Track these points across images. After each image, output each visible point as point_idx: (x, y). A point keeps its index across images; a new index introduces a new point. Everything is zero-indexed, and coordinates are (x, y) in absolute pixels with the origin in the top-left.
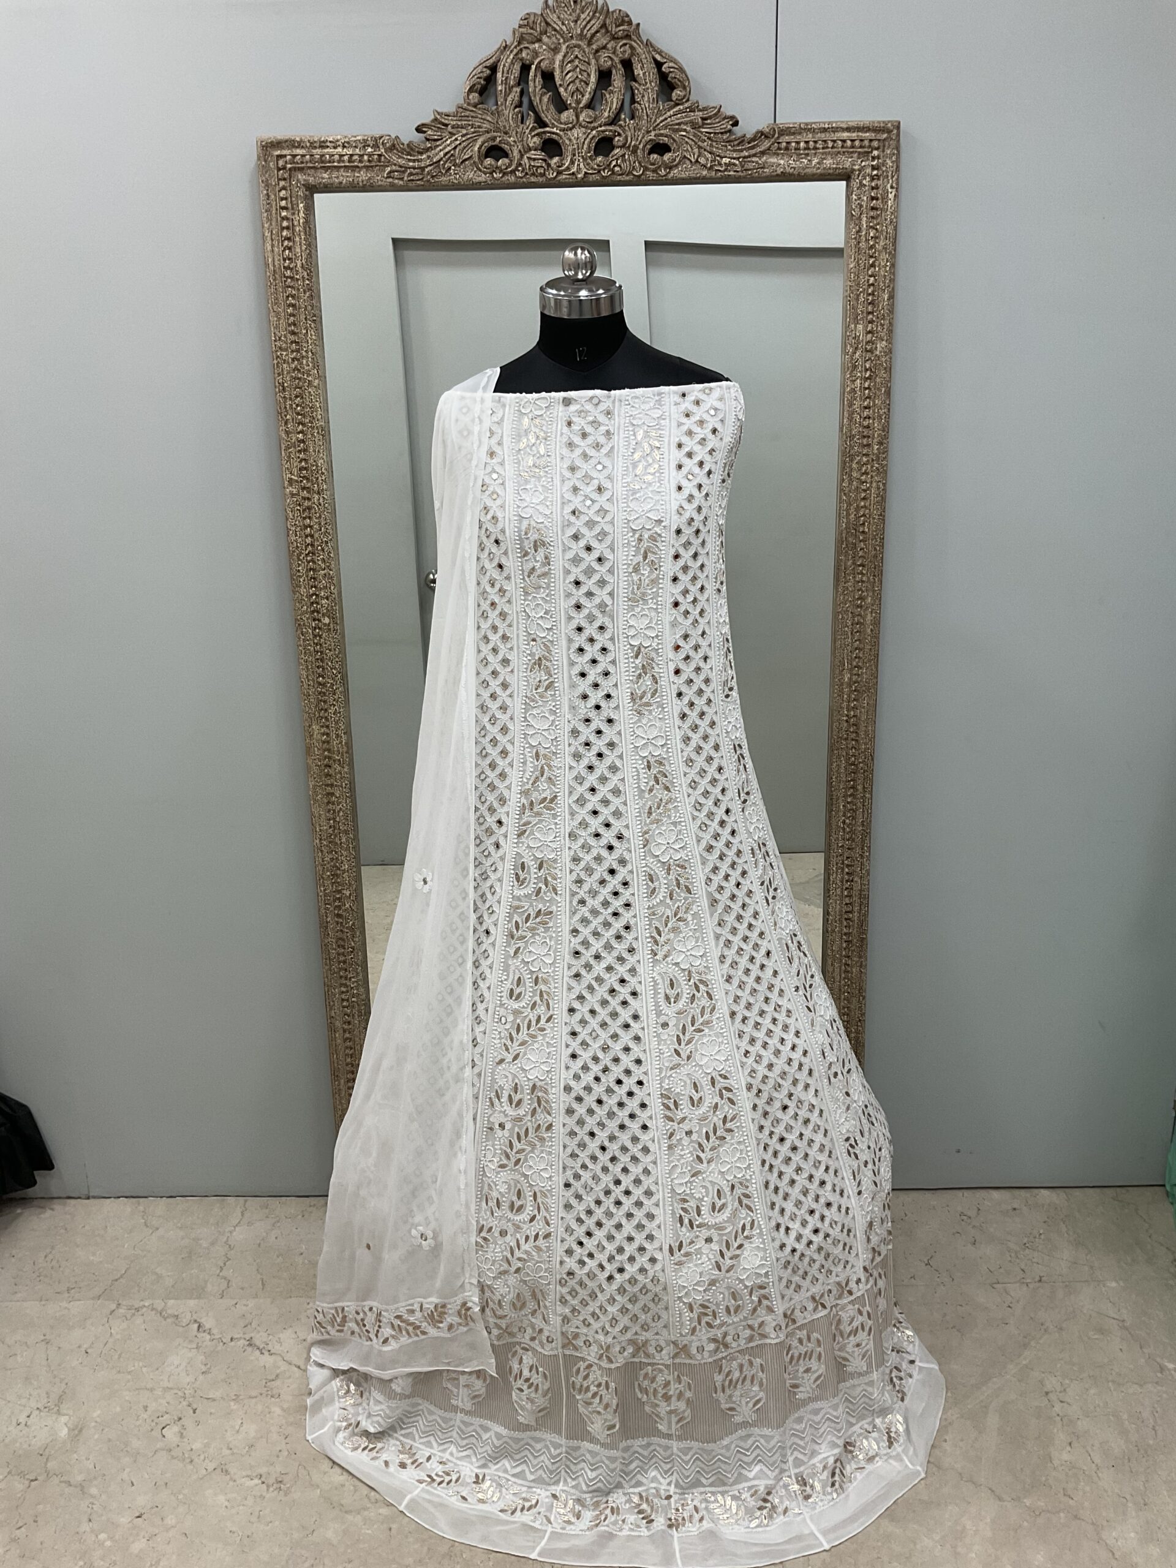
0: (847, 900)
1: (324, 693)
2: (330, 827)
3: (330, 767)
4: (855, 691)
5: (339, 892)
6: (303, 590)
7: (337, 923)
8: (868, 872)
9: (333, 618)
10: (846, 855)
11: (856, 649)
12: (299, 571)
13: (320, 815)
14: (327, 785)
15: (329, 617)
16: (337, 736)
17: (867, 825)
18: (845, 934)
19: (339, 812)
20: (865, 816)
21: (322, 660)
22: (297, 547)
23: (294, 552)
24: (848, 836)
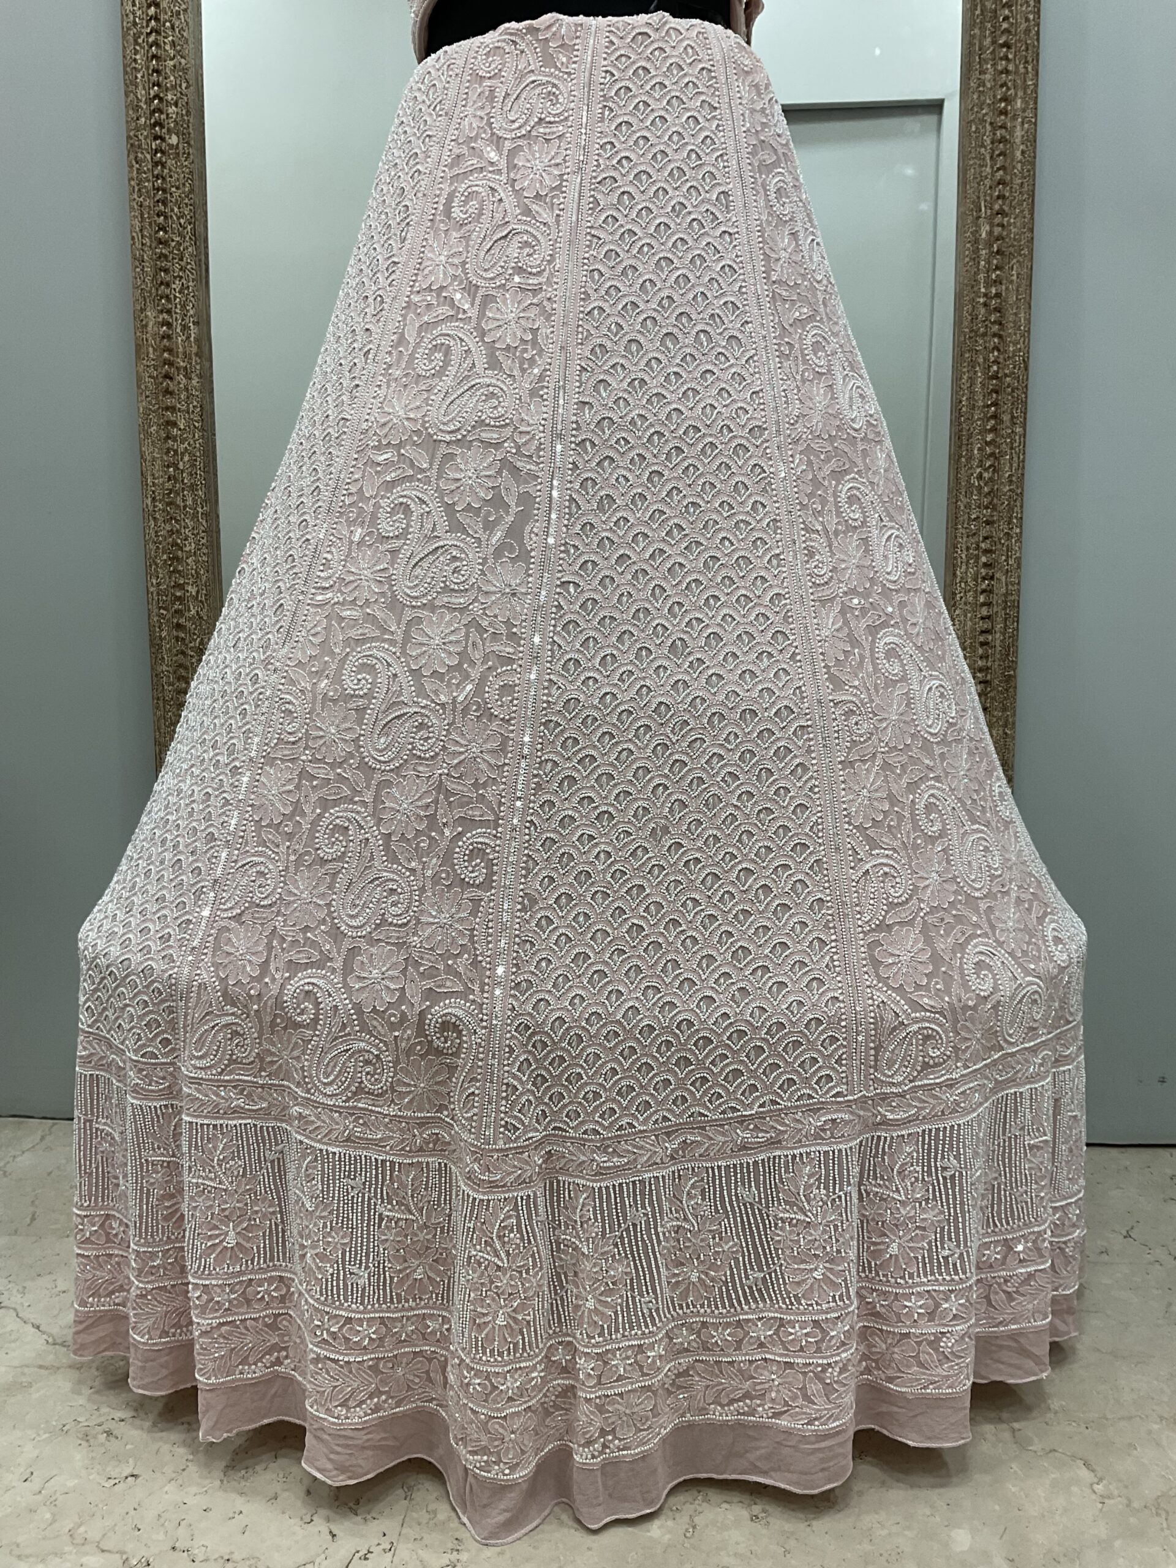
0: (984, 611)
1: (166, 257)
2: (169, 479)
3: (171, 379)
4: (998, 252)
5: (181, 587)
6: (141, 92)
7: (177, 638)
8: (1018, 560)
9: (184, 135)
10: (983, 533)
11: (999, 184)
12: (135, 60)
13: (154, 459)
14: (167, 409)
15: (177, 134)
16: (185, 328)
17: (1018, 481)
18: (981, 670)
19: (183, 454)
20: (1015, 465)
21: (164, 203)
22: (134, 21)
23: (129, 29)
24: (986, 501)
